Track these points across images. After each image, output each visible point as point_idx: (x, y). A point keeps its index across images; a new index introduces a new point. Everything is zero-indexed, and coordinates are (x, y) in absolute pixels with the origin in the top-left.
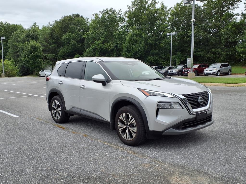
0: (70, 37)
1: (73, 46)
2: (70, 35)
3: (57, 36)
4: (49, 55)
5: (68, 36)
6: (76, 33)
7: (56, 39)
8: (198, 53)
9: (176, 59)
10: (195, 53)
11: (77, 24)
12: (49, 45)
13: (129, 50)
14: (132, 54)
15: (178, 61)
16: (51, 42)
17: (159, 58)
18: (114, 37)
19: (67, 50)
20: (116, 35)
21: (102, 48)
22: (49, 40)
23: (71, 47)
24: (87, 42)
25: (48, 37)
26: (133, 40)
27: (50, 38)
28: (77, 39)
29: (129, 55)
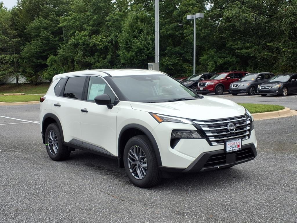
0: (41, 25)
1: (45, 40)
2: (41, 22)
3: (20, 24)
4: (8, 57)
5: (36, 24)
6: (52, 18)
7: (19, 30)
8: (245, 51)
9: (208, 63)
10: (241, 50)
11: (55, 3)
12: (8, 39)
13: (129, 47)
14: (134, 53)
15: (210, 66)
16: (12, 34)
17: (182, 60)
18: (106, 23)
19: (34, 46)
20: (109, 20)
21: (88, 43)
22: (8, 32)
23: (41, 42)
24: (67, 34)
25: (7, 26)
26: (136, 28)
27: (10, 27)
28: (53, 29)
29: (129, 56)
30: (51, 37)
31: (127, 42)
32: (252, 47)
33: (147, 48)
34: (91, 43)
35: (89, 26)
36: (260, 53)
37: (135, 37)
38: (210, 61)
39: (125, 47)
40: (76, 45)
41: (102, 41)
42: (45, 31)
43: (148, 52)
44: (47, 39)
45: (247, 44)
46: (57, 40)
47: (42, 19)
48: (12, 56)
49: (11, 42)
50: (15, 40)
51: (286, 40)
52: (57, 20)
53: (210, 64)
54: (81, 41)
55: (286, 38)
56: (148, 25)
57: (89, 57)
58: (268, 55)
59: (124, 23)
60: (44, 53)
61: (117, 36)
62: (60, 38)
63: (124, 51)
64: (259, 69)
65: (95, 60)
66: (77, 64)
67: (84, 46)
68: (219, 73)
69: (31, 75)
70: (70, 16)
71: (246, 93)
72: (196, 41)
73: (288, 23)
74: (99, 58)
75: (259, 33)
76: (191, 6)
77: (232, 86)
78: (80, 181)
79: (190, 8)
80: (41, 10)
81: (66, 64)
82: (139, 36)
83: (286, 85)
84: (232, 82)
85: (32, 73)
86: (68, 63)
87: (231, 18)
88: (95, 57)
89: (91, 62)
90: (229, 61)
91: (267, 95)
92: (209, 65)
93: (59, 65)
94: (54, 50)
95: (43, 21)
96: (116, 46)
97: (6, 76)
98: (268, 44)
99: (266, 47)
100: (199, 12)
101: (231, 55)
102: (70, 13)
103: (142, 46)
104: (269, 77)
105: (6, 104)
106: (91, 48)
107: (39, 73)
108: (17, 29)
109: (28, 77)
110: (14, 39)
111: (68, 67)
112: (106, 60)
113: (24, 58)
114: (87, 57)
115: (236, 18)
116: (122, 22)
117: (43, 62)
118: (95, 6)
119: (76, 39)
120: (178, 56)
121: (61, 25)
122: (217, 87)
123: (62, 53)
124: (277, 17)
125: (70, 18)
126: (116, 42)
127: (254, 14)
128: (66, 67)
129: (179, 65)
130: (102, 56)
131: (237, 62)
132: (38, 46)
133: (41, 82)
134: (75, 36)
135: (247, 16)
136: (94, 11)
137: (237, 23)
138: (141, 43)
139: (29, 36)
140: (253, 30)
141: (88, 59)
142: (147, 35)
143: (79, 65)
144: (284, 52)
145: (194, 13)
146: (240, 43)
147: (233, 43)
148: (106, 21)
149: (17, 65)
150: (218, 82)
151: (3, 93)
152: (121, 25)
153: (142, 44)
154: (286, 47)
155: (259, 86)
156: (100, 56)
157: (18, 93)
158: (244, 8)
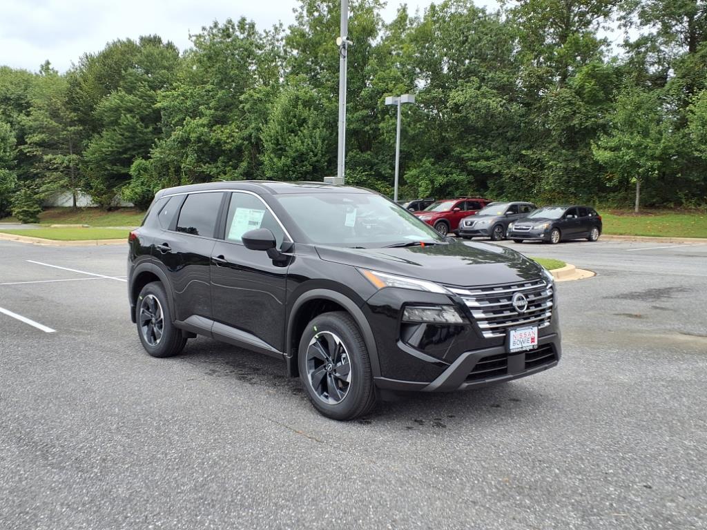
0: (121, 104)
1: (128, 131)
2: (122, 99)
3: (84, 101)
5: (113, 102)
6: (142, 92)
7: (82, 111)
8: (484, 163)
9: (419, 181)
10: (477, 162)
11: (148, 66)
12: (61, 126)
13: (281, 149)
14: (290, 159)
15: (423, 188)
16: (68, 118)
17: (374, 175)
18: (241, 106)
19: (109, 142)
20: (247, 100)
21: (207, 139)
22: (62, 114)
23: (121, 135)
24: (168, 122)
25: (59, 103)
26: (295, 117)
27: (64, 105)
28: (142, 112)
29: (280, 164)
30: (138, 126)
31: (278, 140)
32: (495, 157)
33: (313, 152)
34: (212, 139)
35: (210, 109)
36: (509, 168)
37: (292, 131)
38: (422, 179)
39: (273, 149)
40: (184, 142)
41: (232, 136)
42: (128, 116)
43: (315, 159)
44: (132, 129)
45: (489, 153)
46: (150, 132)
47: (123, 93)
48: (67, 158)
49: (65, 132)
50: (72, 128)
51: (555, 147)
52: (151, 97)
53: (423, 183)
54: (194, 135)
55: (555, 144)
56: (315, 112)
57: (207, 165)
58: (522, 172)
59: (273, 107)
60: (126, 154)
61: (259, 129)
62: (155, 129)
63: (272, 155)
64: (507, 197)
65: (219, 170)
66: (186, 175)
67: (200, 144)
68: (440, 201)
69: (98, 194)
70: (175, 89)
71: (488, 236)
72: (401, 143)
73: (559, 118)
74: (225, 166)
75: (509, 134)
76: (394, 82)
77: (463, 223)
78: (225, 398)
79: (391, 86)
80: (123, 78)
81: (164, 175)
82: (299, 130)
83: (557, 225)
84: (464, 217)
85: (102, 190)
86: (169, 172)
87: (462, 105)
88: (219, 164)
89: (212, 173)
90: (455, 180)
91: (524, 241)
92: (421, 186)
93: (151, 176)
94: (144, 149)
95: (125, 96)
96: (257, 146)
97: (54, 193)
98: (523, 152)
99: (520, 158)
100: (407, 92)
101: (458, 170)
102: (174, 84)
103: (303, 149)
104: (527, 210)
105: (57, 244)
106: (212, 148)
107: (114, 189)
108: (78, 110)
109: (95, 195)
110: (71, 126)
111: (170, 180)
112: (240, 170)
113: (89, 161)
114: (204, 165)
115: (470, 106)
116: (269, 106)
117: (123, 171)
118: (221, 73)
119: (186, 130)
120: (367, 167)
121: (158, 105)
122: (437, 224)
123: (158, 155)
124: (540, 106)
125: (176, 94)
126: (259, 139)
127: (500, 99)
128: (165, 180)
129: (369, 183)
130: (231, 163)
131: (469, 182)
132: (114, 140)
133: (118, 205)
134: (183, 126)
135: (489, 103)
136: (218, 84)
137: (473, 115)
138: (303, 142)
139: (100, 123)
140: (498, 128)
141: (206, 167)
142: (314, 129)
143: (188, 178)
144: (551, 166)
145: (399, 93)
146: (475, 149)
147: (464, 149)
148: (241, 102)
149: (75, 174)
150: (438, 215)
151: (48, 223)
152: (268, 109)
153: (305, 144)
154: (554, 160)
155: (510, 225)
156: (228, 162)
157: (77, 223)
158: (484, 88)
